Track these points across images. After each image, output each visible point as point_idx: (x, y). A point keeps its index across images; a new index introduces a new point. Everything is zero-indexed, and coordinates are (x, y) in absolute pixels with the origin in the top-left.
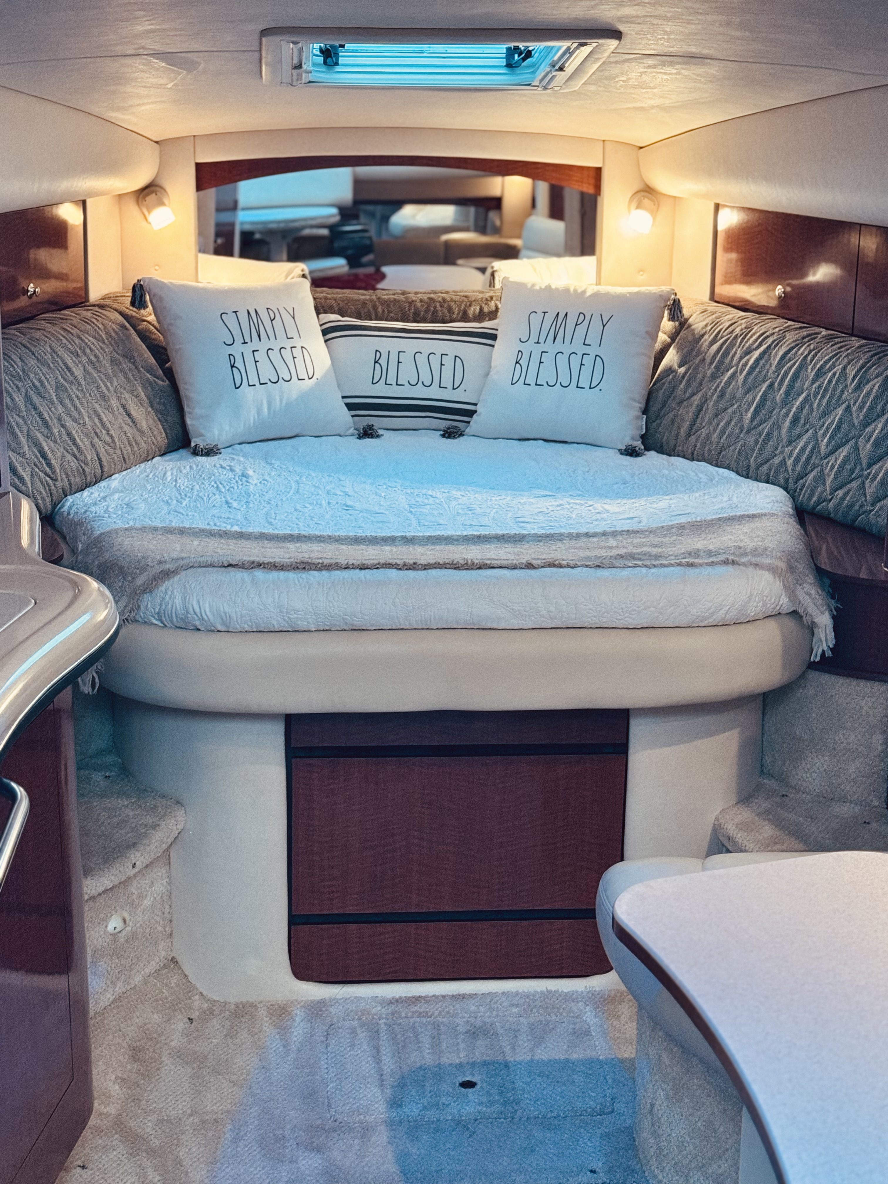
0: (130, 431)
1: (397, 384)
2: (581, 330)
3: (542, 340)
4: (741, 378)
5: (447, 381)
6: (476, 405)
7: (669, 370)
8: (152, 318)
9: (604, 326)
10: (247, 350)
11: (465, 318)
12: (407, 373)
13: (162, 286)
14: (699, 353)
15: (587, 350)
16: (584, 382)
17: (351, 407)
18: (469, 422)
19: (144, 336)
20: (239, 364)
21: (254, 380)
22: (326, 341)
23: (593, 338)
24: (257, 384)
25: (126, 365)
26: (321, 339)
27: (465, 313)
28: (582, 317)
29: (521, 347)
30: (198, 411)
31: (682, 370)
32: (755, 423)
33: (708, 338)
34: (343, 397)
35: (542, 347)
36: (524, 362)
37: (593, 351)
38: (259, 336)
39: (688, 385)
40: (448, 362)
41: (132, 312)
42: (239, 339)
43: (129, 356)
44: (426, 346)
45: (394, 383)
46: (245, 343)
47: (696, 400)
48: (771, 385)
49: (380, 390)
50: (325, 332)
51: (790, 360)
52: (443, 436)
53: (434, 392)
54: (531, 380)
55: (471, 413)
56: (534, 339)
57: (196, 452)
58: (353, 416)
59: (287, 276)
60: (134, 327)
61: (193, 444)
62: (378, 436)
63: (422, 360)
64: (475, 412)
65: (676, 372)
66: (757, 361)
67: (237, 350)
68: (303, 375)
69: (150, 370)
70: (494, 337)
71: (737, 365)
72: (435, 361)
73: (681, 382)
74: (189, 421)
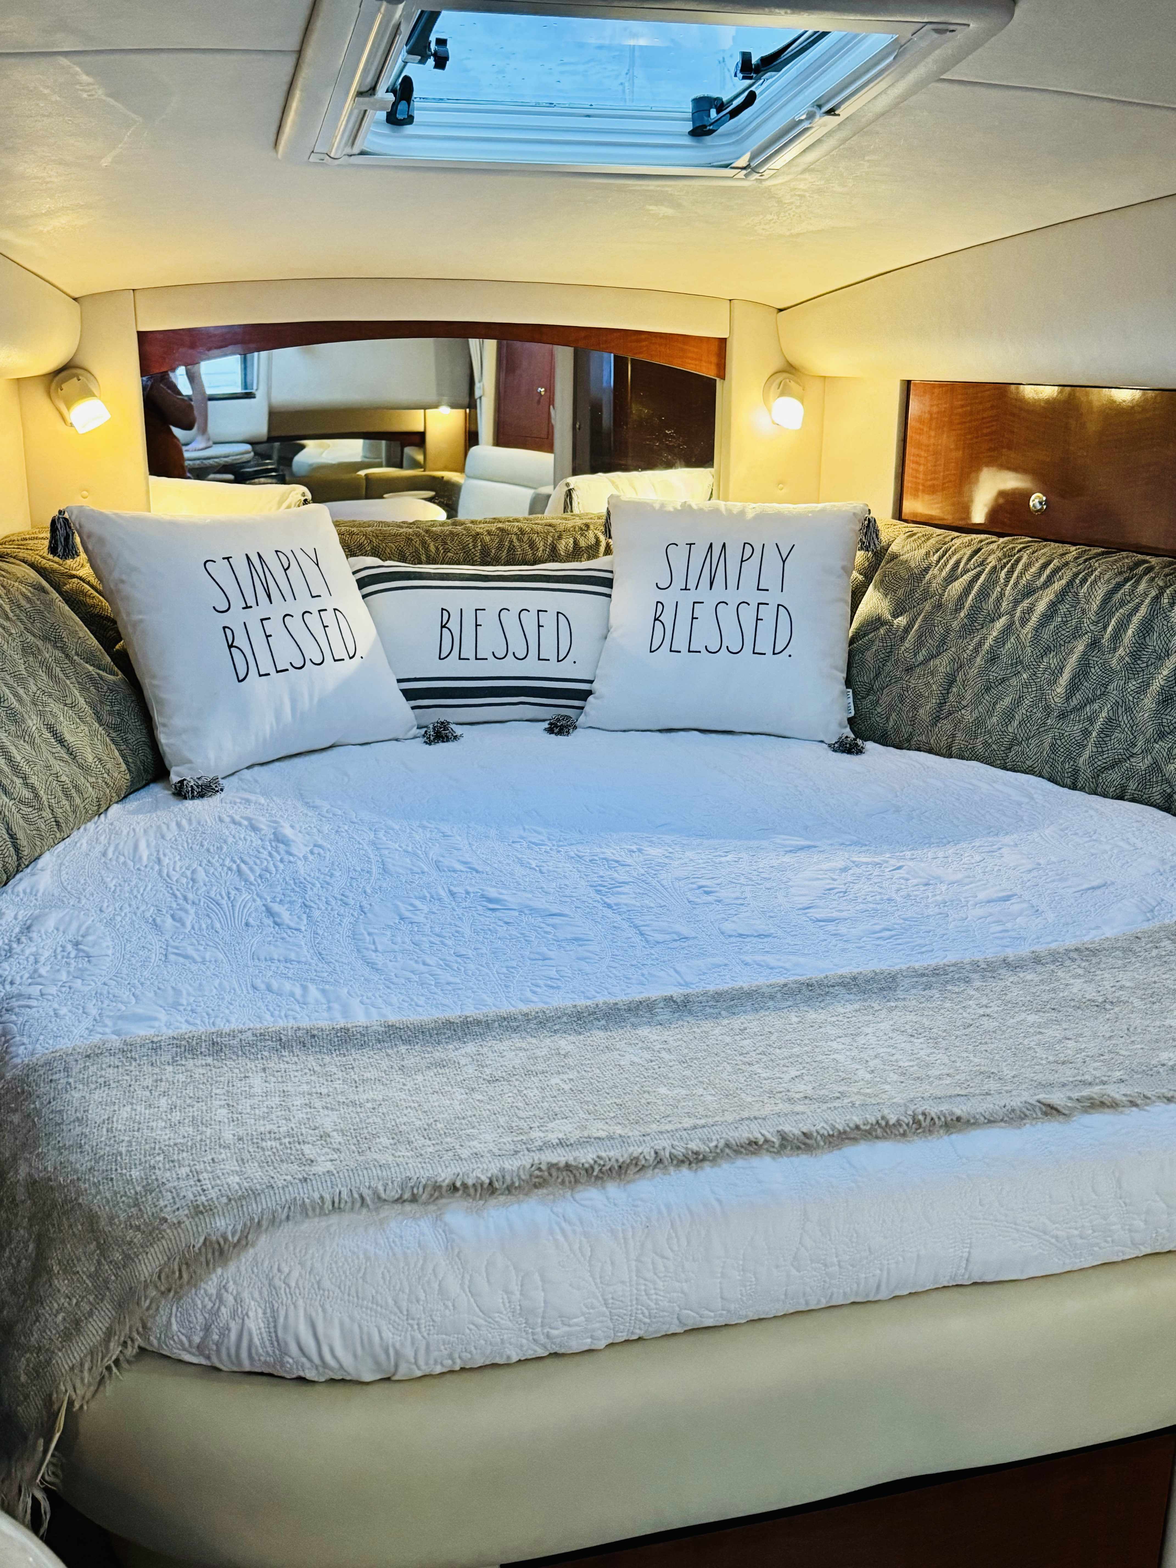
0: (65, 771)
1: (476, 659)
2: (751, 567)
3: (691, 585)
4: (1027, 631)
5: (548, 650)
6: (591, 682)
7: (875, 623)
8: (86, 571)
9: (784, 562)
10: (253, 617)
11: (554, 556)
12: (491, 641)
13: (103, 519)
14: (926, 595)
15: (762, 597)
16: (764, 645)
17: (409, 695)
18: (582, 708)
19: (75, 601)
20: (241, 641)
21: (266, 666)
22: (364, 597)
23: (770, 579)
24: (272, 671)
25: (49, 653)
26: (358, 594)
27: (554, 548)
28: (748, 549)
29: (661, 596)
30: (177, 722)
31: (902, 621)
32: (1074, 702)
33: (937, 575)
34: (399, 681)
35: (692, 595)
36: (667, 618)
37: (773, 598)
38: (269, 596)
39: (920, 643)
40: (549, 620)
41: (52, 562)
42: (237, 603)
43: (54, 639)
44: (516, 599)
45: (472, 657)
46: (247, 607)
47: (942, 665)
48: (1095, 644)
49: (453, 667)
50: (362, 583)
51: (1122, 603)
52: (550, 730)
53: (531, 668)
54: (681, 643)
55: (585, 695)
56: (679, 582)
57: (181, 792)
58: (413, 708)
59: (280, 504)
60: (57, 588)
61: (174, 779)
62: (456, 738)
63: (509, 619)
64: (590, 693)
65: (890, 624)
66: (1053, 606)
67: (235, 618)
68: (340, 653)
69: (90, 658)
70: (608, 583)
71: (1011, 613)
72: (529, 621)
73: (903, 639)
74: (163, 739)
